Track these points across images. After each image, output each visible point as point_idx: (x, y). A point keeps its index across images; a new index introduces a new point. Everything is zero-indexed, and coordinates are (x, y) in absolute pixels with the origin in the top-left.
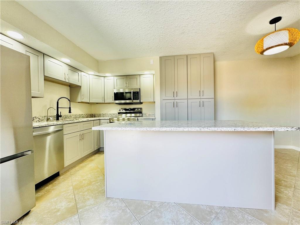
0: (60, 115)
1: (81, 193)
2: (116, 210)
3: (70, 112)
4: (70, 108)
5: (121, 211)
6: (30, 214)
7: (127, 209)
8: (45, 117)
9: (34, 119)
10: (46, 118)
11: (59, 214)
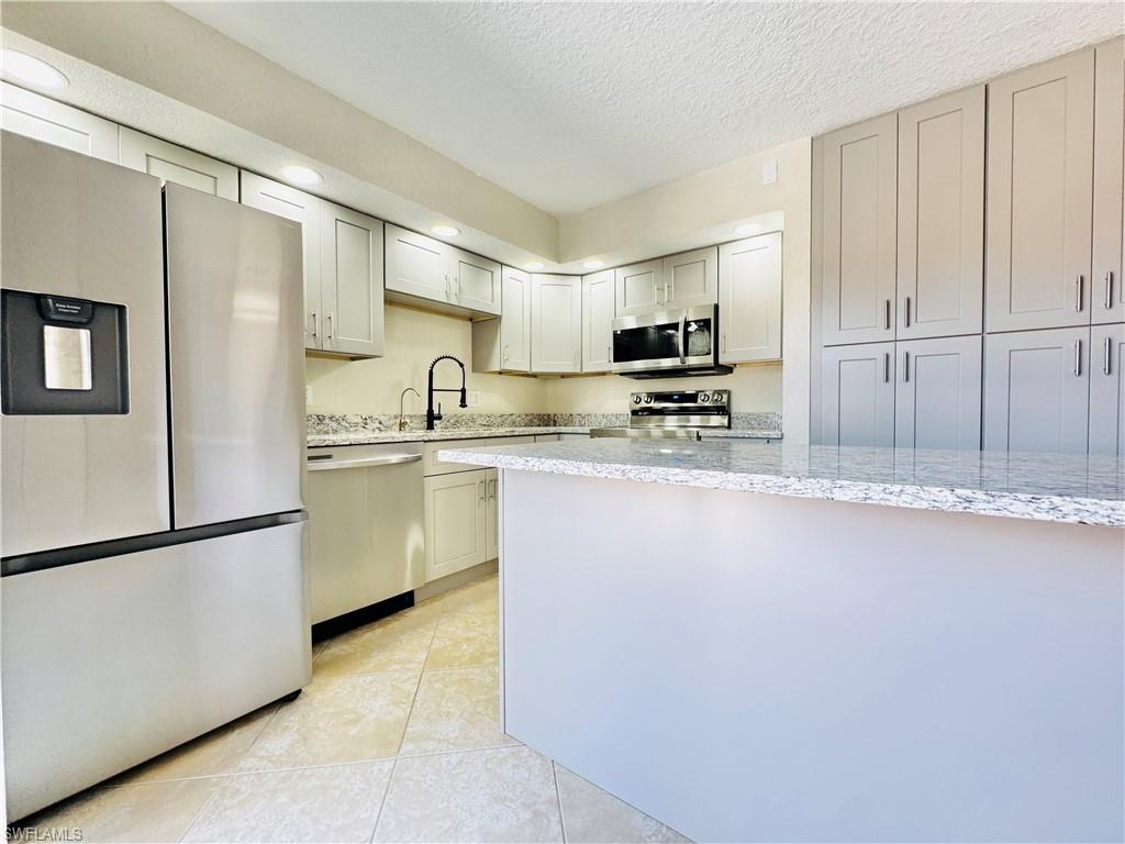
0: (436, 412)
1: (437, 686)
2: (511, 800)
3: (463, 404)
4: (463, 391)
5: (528, 815)
6: (297, 702)
7: (554, 819)
8: (396, 417)
9: (366, 424)
10: (398, 421)
11: (353, 731)
